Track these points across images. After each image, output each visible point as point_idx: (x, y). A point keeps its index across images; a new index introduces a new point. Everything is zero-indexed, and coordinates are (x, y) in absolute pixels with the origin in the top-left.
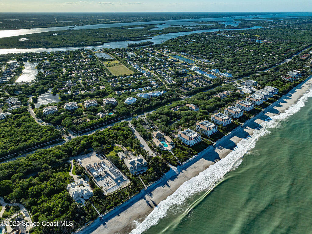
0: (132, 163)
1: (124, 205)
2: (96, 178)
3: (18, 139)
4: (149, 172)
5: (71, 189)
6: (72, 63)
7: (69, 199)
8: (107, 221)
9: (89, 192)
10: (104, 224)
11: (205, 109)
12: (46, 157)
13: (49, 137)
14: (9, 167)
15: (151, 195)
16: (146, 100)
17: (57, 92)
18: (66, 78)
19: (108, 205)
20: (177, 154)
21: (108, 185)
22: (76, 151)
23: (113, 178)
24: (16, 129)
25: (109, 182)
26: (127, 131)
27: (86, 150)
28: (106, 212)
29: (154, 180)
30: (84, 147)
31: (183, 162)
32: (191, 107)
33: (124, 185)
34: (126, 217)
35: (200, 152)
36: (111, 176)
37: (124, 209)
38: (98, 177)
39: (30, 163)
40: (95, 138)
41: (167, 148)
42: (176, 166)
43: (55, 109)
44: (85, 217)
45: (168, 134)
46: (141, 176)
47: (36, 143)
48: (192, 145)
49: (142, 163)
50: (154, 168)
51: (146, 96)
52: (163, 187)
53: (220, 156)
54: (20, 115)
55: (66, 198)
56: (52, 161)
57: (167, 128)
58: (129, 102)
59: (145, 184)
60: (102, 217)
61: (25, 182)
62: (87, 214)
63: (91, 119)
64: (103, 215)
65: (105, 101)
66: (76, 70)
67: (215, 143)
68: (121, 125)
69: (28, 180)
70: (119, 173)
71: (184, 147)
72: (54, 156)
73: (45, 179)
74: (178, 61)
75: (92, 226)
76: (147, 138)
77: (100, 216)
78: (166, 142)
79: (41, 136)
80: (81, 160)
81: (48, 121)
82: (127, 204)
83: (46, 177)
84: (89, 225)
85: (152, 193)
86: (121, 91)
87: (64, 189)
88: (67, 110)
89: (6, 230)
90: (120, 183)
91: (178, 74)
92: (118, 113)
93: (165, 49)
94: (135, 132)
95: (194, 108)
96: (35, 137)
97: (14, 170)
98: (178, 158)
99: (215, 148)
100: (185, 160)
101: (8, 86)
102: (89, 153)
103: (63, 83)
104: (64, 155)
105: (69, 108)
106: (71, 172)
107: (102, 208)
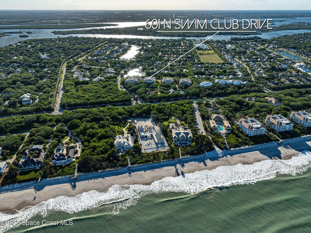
0: (178, 134)
1: (153, 165)
2: (141, 138)
3: (99, 95)
4: (190, 146)
5: (118, 139)
6: (169, 49)
7: (112, 145)
8: (133, 172)
9: (129, 145)
10: (130, 173)
11: (288, 105)
12: (112, 112)
13: (121, 99)
14: (84, 112)
15: (183, 166)
16: (221, 86)
17: (145, 69)
18: (158, 59)
19: (140, 160)
20: (229, 139)
21: (148, 145)
22: (136, 113)
23: (155, 141)
24: (102, 89)
25: (150, 143)
26: (187, 108)
27: (144, 115)
28: (135, 165)
29: (192, 153)
30: (144, 112)
31: (232, 148)
32: (271, 101)
33: (161, 150)
34: (151, 175)
35: (258, 144)
36: (154, 140)
37: (153, 168)
38: (144, 137)
39: (98, 113)
40: (156, 107)
41: (221, 131)
42: (222, 149)
43: (136, 80)
44: (117, 162)
45: (228, 119)
46: (181, 147)
47: (110, 101)
48: (251, 135)
49: (187, 137)
50: (197, 143)
51: (224, 83)
52: (199, 163)
53: (282, 156)
54: (109, 80)
55: (110, 143)
56: (114, 116)
57: (230, 114)
58: (203, 85)
59: (182, 155)
60: (130, 167)
61: (89, 125)
62: (120, 161)
63: (162, 92)
64: (132, 166)
65: (181, 80)
66: (170, 54)
67: (281, 141)
68: (185, 102)
69: (91, 124)
70: (162, 139)
71: (240, 135)
72: (117, 113)
73: (103, 126)
74: (282, 57)
75: (119, 171)
76: (205, 118)
77: (129, 165)
78: (223, 126)
79: (116, 97)
80: (137, 121)
81: (127, 89)
82: (156, 165)
83: (105, 126)
84: (117, 169)
85: (185, 164)
86: (202, 76)
87: (112, 137)
88: (146, 83)
89: (63, 151)
90: (159, 147)
91: (273, 69)
92: (189, 92)
93: (271, 44)
94: (196, 111)
95: (274, 102)
96: (111, 97)
97: (86, 115)
98: (228, 143)
99: (280, 145)
100: (236, 146)
101: (112, 60)
102: (146, 118)
103: (154, 63)
104: (125, 114)
105: (147, 82)
106: (125, 128)
107: (134, 160)
